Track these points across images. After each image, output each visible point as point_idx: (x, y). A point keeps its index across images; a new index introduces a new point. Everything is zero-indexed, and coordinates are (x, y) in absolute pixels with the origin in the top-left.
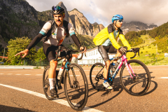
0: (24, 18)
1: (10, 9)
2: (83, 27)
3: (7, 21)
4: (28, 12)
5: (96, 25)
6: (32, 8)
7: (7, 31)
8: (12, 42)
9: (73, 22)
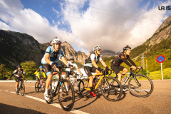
0: (31, 48)
1: (21, 42)
2: (71, 54)
3: (19, 50)
4: (33, 44)
5: (80, 53)
6: (36, 41)
7: (19, 57)
8: (23, 64)
9: (64, 50)
